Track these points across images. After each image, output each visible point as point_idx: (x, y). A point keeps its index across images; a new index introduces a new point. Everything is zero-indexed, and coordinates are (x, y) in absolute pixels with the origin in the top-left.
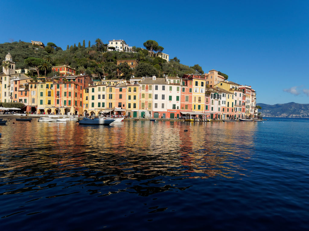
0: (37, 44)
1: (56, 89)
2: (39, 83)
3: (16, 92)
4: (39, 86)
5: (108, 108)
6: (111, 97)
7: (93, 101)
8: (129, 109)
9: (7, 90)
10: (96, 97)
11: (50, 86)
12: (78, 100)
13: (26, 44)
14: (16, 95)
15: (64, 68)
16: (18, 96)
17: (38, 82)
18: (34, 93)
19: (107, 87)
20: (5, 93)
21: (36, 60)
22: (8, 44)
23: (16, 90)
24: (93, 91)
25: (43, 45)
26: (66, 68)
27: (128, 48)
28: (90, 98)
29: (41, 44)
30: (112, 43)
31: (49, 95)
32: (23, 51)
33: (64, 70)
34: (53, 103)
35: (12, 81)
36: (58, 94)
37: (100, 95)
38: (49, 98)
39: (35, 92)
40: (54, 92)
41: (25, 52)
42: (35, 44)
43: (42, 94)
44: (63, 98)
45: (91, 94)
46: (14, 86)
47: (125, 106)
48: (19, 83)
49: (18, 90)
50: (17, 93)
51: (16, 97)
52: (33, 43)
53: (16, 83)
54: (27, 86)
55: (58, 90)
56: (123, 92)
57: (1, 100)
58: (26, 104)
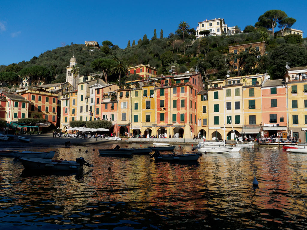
0: (91, 45)
1: (158, 97)
2: (132, 89)
3: (98, 105)
4: (132, 94)
5: (247, 125)
6: (252, 105)
7: (216, 114)
8: (296, 126)
9: (84, 103)
10: (223, 107)
11: (149, 93)
12: (193, 113)
13: (79, 46)
14: (98, 109)
15: (143, 68)
16: (101, 110)
17: (131, 87)
18: (124, 105)
19: (243, 87)
20: (82, 107)
21: (106, 62)
22: (61, 49)
23: (98, 102)
24: (216, 96)
25: (97, 45)
26: (145, 68)
27: (228, 29)
28: (211, 109)
29: (96, 44)
30: (203, 26)
31: (148, 107)
32: (78, 55)
33: (143, 71)
34: (154, 119)
35: (92, 90)
36: (162, 105)
37: (230, 103)
38: (148, 112)
39: (127, 102)
40: (156, 101)
41: (80, 56)
42: (89, 45)
43: (136, 106)
44: (171, 111)
45: (212, 101)
46: (96, 97)
47: (284, 120)
48: (103, 92)
49: (100, 102)
50: (100, 106)
51: (98, 113)
52: (87, 44)
53: (98, 93)
54: (114, 96)
55: (163, 98)
56: (280, 95)
57: (76, 117)
58: (114, 123)
